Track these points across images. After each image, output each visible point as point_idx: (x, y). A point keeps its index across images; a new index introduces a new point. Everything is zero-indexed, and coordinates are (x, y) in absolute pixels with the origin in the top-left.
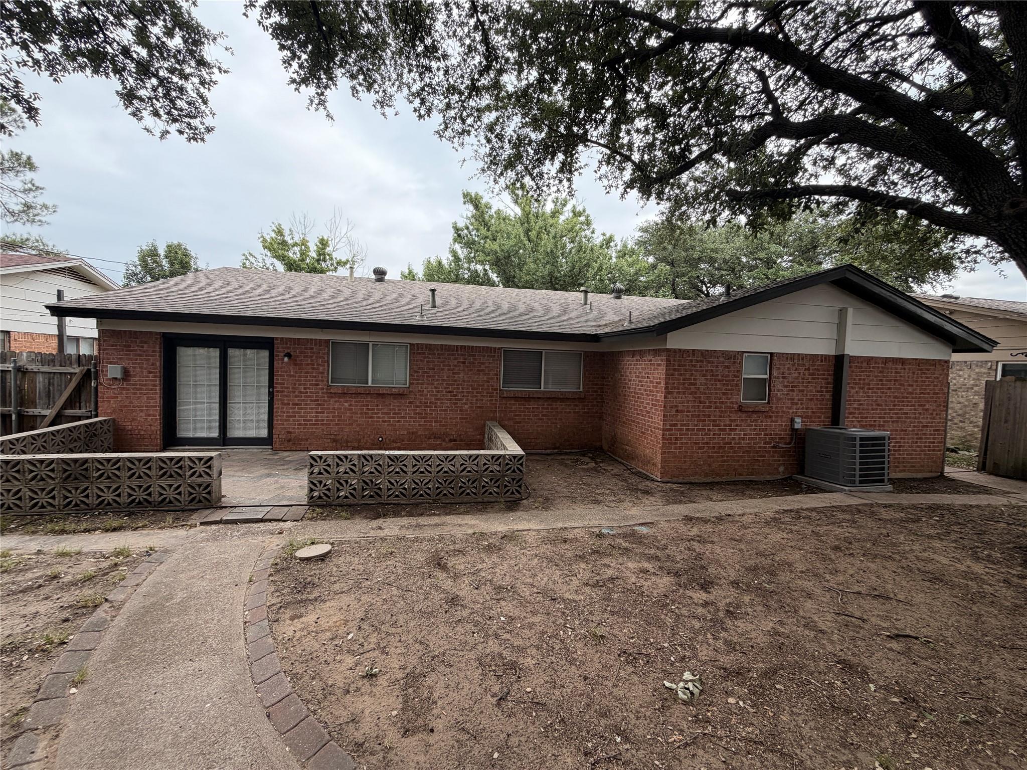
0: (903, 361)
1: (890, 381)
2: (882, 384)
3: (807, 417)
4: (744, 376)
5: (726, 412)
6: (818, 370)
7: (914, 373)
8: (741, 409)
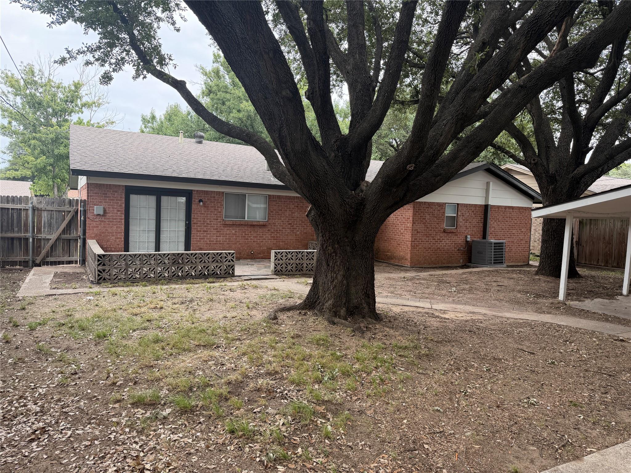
0: (512, 208)
1: (507, 217)
2: (504, 219)
3: (472, 235)
4: (446, 215)
5: (438, 233)
6: (477, 212)
7: (517, 214)
8: (445, 231)
